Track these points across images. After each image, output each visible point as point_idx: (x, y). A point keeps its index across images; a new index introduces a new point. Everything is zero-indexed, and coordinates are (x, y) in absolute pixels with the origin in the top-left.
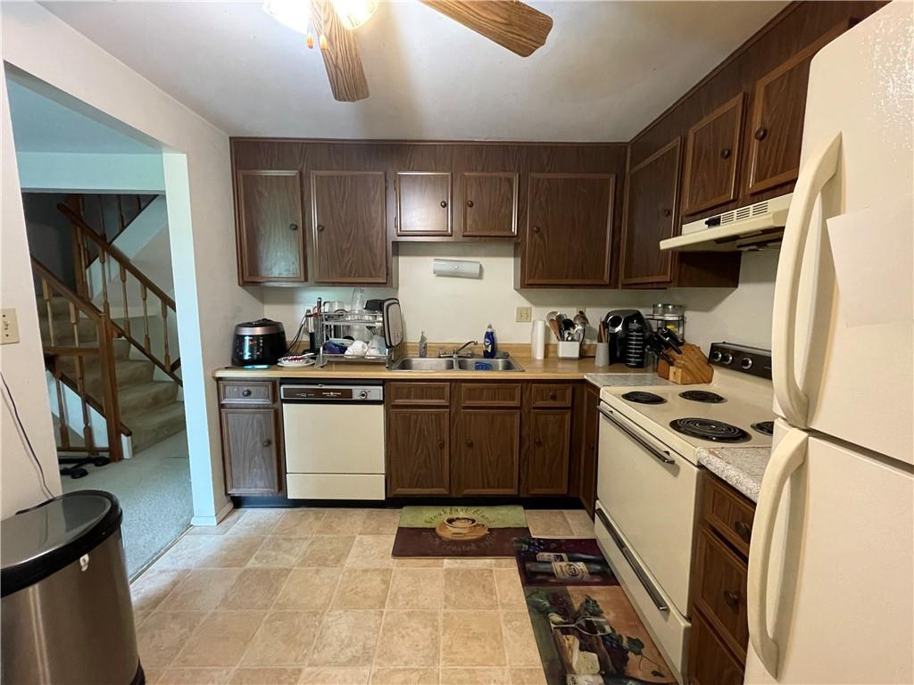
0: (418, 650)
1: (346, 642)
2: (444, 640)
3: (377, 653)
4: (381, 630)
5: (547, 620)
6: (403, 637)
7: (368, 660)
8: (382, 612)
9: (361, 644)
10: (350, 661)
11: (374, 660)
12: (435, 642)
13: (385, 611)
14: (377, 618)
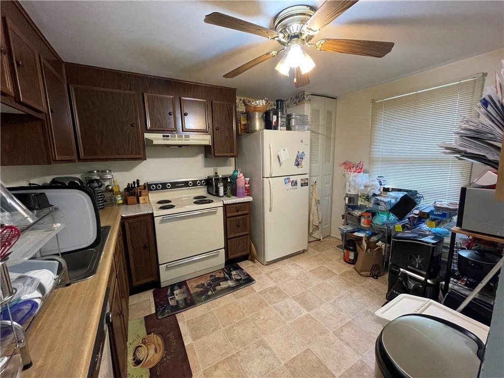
0: (247, 327)
1: (261, 357)
2: (237, 321)
3: (257, 340)
4: (247, 346)
5: (211, 295)
6: (244, 336)
7: (261, 341)
8: (237, 353)
9: (257, 350)
10: (267, 348)
11: (260, 339)
12: (239, 324)
13: (235, 353)
14: (241, 353)
